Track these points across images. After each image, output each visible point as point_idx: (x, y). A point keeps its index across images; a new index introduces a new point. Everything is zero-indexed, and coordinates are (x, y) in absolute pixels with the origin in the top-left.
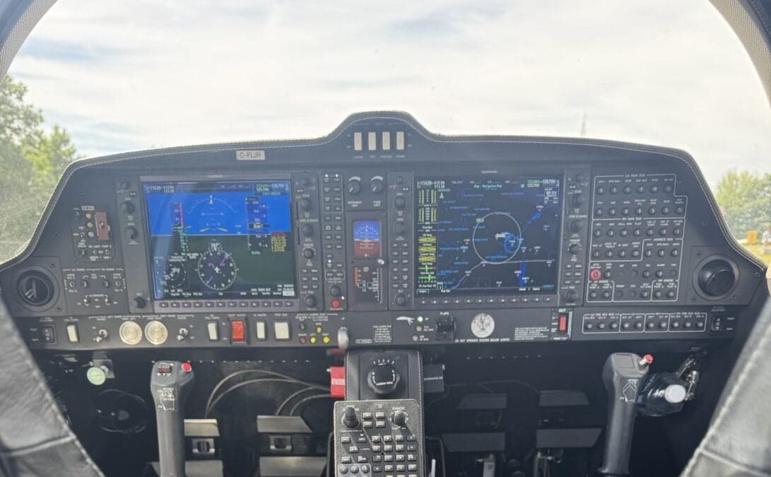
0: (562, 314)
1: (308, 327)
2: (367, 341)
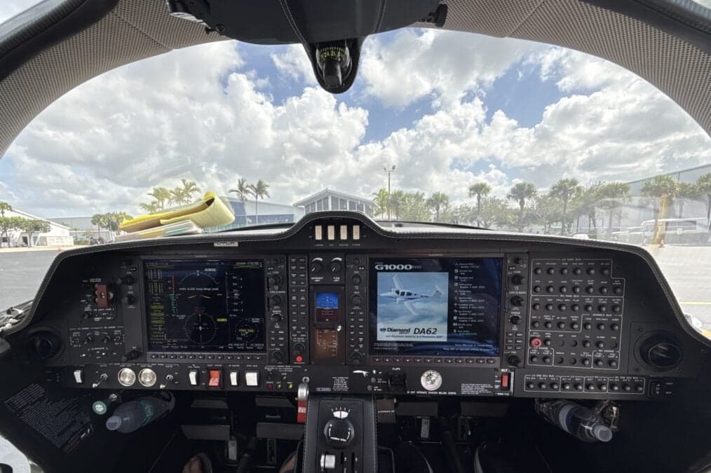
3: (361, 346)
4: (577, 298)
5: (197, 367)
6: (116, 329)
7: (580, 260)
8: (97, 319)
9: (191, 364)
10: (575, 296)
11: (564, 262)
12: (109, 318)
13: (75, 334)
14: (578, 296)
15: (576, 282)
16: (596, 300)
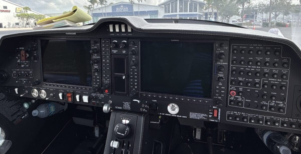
3: (136, 87)
4: (258, 69)
5: (63, 91)
6: (30, 71)
7: (261, 45)
8: (23, 66)
9: (60, 90)
10: (257, 67)
11: (251, 46)
12: (28, 66)
13: (14, 72)
14: (260, 67)
15: (259, 59)
16: (271, 70)
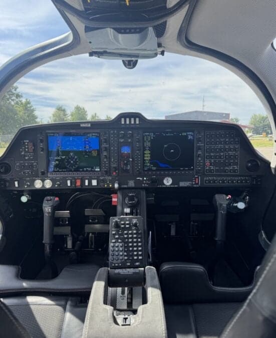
0: (196, 178)
1: (104, 181)
2: (126, 186)
